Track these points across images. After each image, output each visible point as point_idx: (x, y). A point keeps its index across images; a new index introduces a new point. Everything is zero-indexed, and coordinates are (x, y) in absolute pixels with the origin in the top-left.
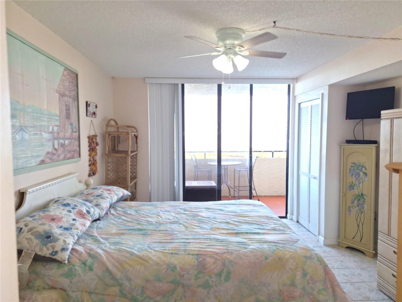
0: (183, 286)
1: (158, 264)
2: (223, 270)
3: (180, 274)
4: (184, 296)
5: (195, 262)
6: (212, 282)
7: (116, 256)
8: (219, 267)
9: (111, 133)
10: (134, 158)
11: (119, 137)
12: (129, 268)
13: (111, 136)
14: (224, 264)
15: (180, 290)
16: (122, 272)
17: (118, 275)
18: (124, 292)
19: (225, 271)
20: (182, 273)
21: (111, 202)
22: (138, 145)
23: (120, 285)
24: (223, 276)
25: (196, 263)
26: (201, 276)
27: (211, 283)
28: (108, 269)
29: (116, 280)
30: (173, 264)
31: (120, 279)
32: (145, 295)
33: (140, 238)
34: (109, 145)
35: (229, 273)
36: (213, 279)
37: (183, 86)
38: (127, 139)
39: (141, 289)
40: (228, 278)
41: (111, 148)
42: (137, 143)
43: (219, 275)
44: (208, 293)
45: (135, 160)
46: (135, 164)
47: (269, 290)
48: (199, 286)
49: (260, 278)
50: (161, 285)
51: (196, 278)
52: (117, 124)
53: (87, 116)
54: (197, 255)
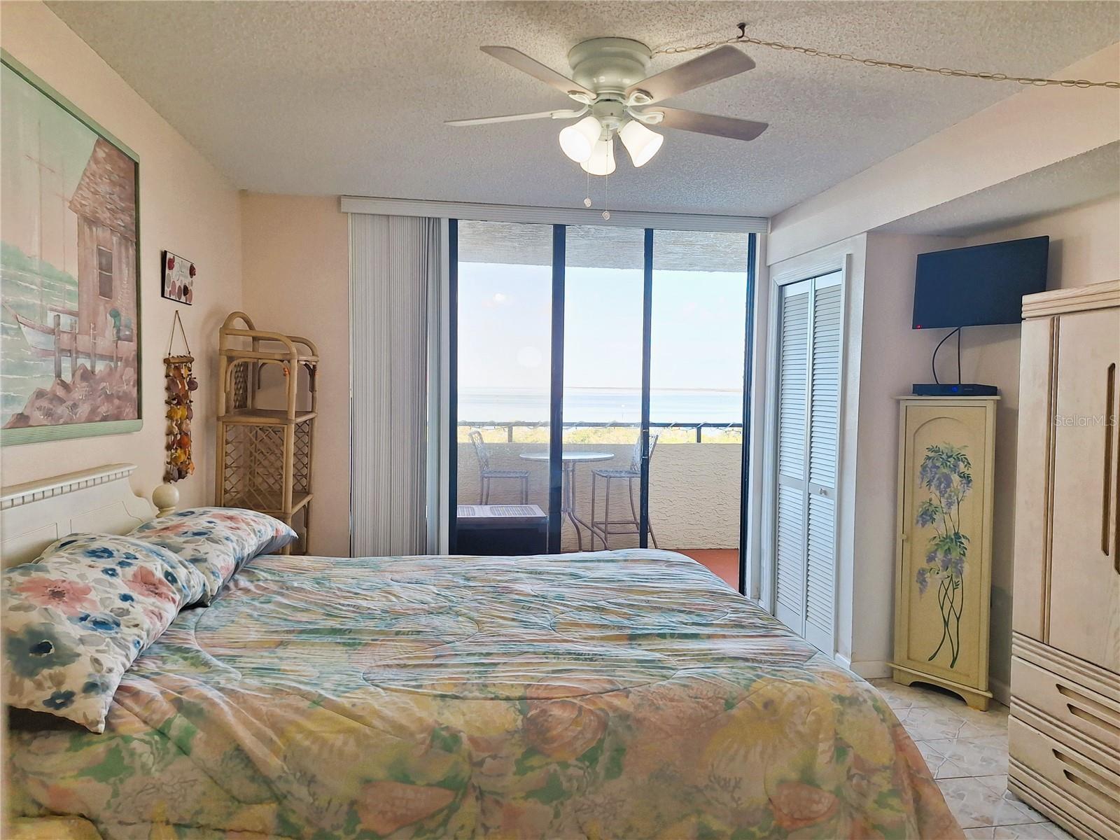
0: (481, 795)
1: (400, 729)
2: (601, 741)
3: (470, 756)
4: (484, 825)
5: (515, 720)
6: (570, 780)
7: (264, 709)
8: (589, 735)
9: (234, 354)
10: (306, 432)
11: (258, 368)
12: (307, 743)
13: (235, 362)
14: (603, 725)
15: (470, 807)
16: (285, 757)
17: (274, 764)
18: (293, 819)
19: (606, 744)
20: (478, 756)
22: (317, 394)
23: (279, 798)
24: (604, 759)
25: (519, 723)
26: (535, 761)
27: (565, 785)
28: (240, 751)
29: (267, 782)
30: (447, 728)
31: (280, 777)
32: (359, 828)
33: (338, 654)
34: (228, 390)
35: (620, 751)
36: (571, 771)
37: (453, 224)
38: (286, 373)
39: (345, 808)
40: (615, 769)
41: (235, 401)
42: (313, 389)
43: (590, 757)
44: (557, 815)
45: (306, 439)
46: (306, 450)
47: (739, 799)
48: (530, 794)
49: (713, 766)
50: (410, 792)
51: (522, 770)
52: (251, 327)
53: (163, 295)
54: (521, 699)
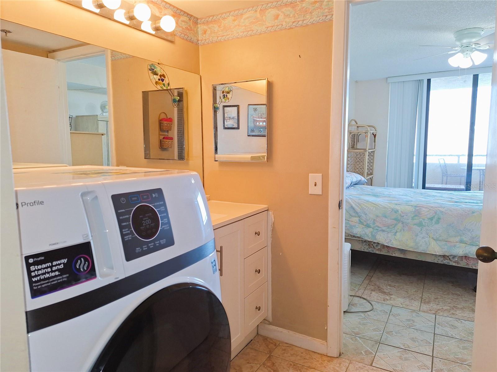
0: (403, 223)
1: (385, 208)
2: (434, 216)
3: (401, 214)
4: (403, 229)
5: (413, 209)
6: (425, 223)
7: (357, 201)
8: (431, 214)
9: (352, 132)
10: (372, 154)
11: (358, 136)
12: (365, 207)
13: (352, 134)
14: (436, 213)
15: (400, 226)
16: (361, 209)
17: (358, 210)
18: (362, 221)
19: (436, 217)
20: (402, 215)
21: (352, 181)
22: (376, 143)
23: (359, 217)
24: (434, 220)
25: (414, 210)
26: (416, 218)
27: (424, 224)
28: (352, 207)
29: (357, 213)
30: (396, 209)
31: (360, 212)
32: (375, 225)
34: (349, 142)
35: (439, 219)
36: (426, 221)
37: (429, 81)
38: (366, 136)
39: (373, 221)
40: (438, 222)
41: (351, 146)
42: (375, 142)
43: (431, 219)
44: (421, 230)
45: (372, 158)
46: (372, 161)
47: (473, 234)
48: (415, 224)
49: (465, 225)
50: (386, 220)
51: (413, 219)
52: (357, 123)
54: (415, 206)
